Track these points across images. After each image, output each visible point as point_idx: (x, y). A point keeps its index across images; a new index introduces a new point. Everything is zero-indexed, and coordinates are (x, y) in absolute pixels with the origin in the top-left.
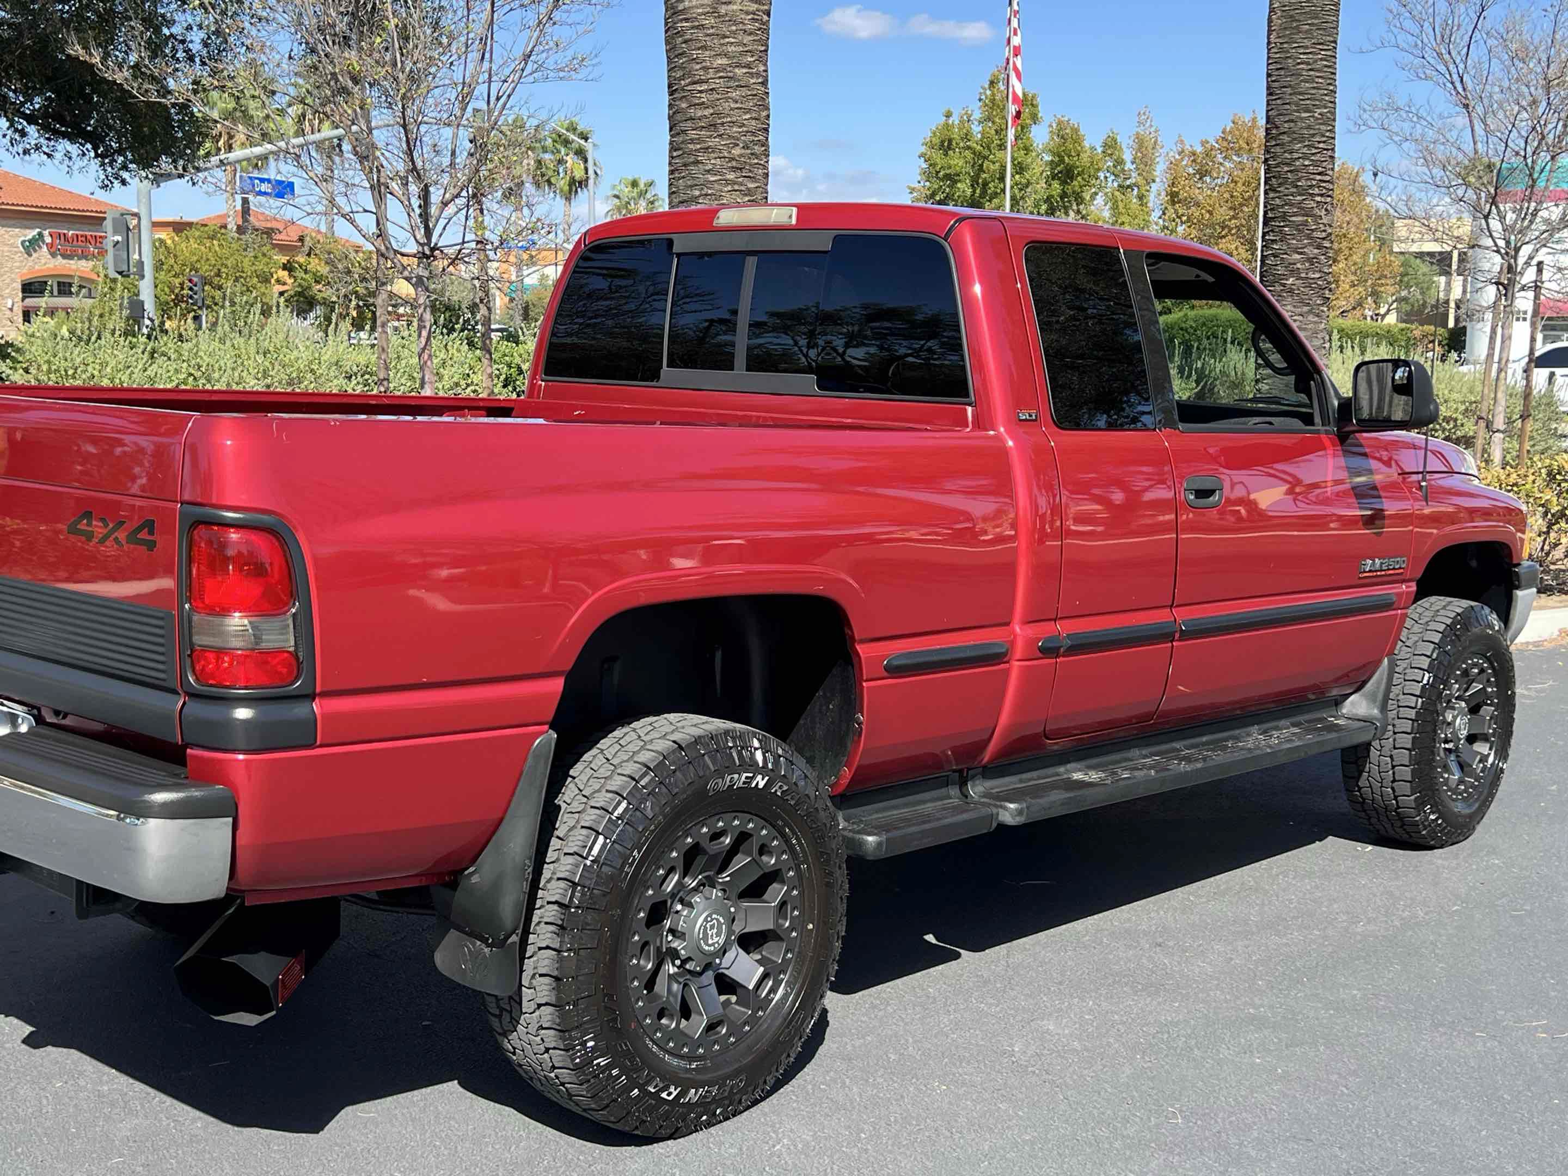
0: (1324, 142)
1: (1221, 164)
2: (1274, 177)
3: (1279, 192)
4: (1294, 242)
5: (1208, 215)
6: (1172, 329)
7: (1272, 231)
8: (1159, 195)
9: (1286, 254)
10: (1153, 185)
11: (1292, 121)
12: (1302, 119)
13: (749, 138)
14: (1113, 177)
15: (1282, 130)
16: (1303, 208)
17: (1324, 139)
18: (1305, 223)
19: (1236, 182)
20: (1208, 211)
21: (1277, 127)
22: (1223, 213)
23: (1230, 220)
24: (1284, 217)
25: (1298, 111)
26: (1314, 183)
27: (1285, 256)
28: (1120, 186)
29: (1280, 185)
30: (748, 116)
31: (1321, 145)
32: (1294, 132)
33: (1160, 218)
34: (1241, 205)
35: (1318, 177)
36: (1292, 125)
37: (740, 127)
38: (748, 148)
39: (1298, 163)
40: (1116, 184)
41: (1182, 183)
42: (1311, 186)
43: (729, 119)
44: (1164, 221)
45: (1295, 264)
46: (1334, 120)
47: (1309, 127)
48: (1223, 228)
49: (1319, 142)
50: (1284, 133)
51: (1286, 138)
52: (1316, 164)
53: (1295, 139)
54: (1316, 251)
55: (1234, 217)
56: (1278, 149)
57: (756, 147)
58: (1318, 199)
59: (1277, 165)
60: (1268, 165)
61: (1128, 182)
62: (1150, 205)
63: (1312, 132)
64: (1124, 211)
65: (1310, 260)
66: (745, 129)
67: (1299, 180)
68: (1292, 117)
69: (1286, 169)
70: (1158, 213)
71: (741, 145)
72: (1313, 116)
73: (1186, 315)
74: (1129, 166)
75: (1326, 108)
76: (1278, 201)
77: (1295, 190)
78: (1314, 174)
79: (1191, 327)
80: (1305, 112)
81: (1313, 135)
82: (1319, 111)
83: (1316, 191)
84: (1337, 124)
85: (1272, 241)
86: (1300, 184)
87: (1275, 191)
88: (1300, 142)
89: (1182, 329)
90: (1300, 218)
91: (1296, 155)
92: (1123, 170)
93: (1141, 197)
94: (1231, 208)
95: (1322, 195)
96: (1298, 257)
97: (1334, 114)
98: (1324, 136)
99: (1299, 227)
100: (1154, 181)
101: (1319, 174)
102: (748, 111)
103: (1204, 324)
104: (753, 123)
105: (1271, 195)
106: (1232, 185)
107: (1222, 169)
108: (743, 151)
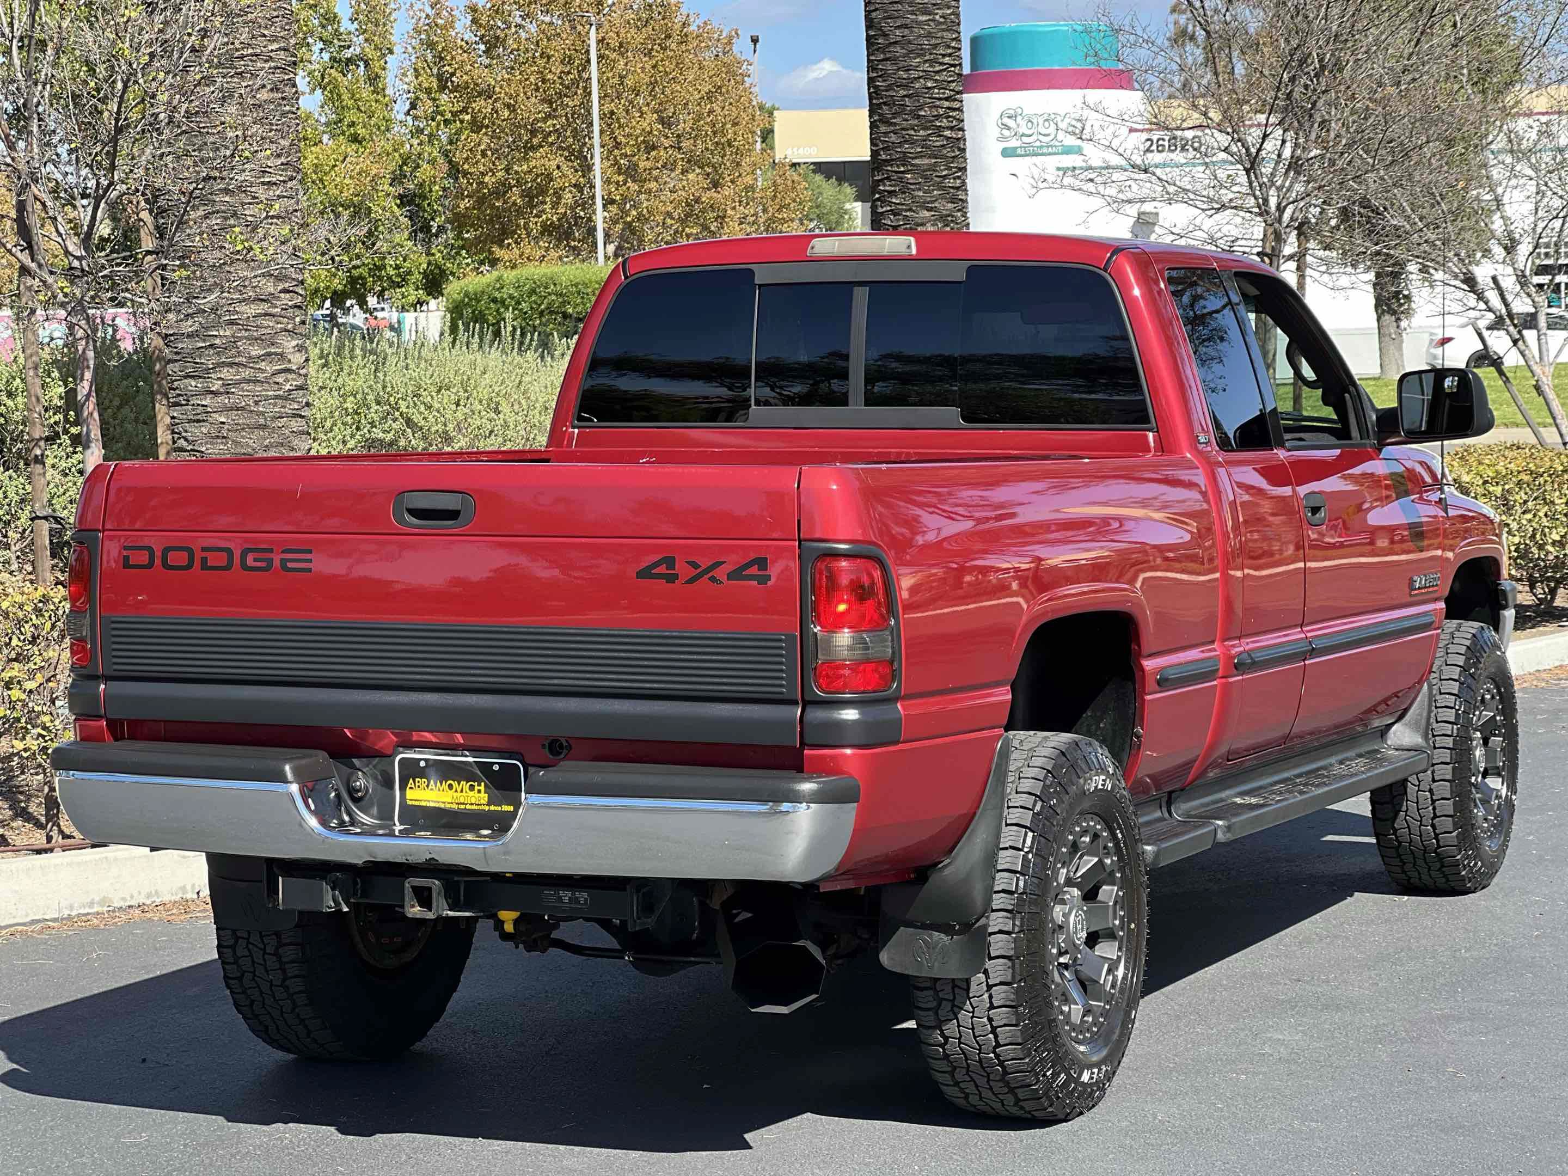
0: (950, 55)
1: (519, 26)
2: (885, 103)
3: (895, 124)
4: (921, 194)
5: (506, 113)
6: (478, 301)
7: (888, 178)
8: (404, 75)
9: (910, 210)
10: (389, 58)
11: (905, 26)
12: (920, 23)
13: (279, 76)
14: (321, 45)
15: (892, 39)
16: (928, 147)
17: (949, 51)
18: (933, 168)
19: (549, 58)
20: (508, 106)
21: (885, 35)
22: (532, 108)
23: (545, 120)
24: (904, 159)
25: (913, 13)
26: (941, 111)
27: (908, 214)
28: (333, 59)
29: (895, 115)
30: (275, 46)
31: (947, 60)
32: (910, 42)
33: (408, 113)
34: (560, 95)
35: (946, 104)
36: (906, 32)
37: (266, 61)
38: (278, 90)
39: (917, 85)
40: (326, 56)
41: (458, 58)
42: (938, 117)
43: (250, 51)
44: (416, 118)
45: (922, 224)
46: (959, 24)
47: (929, 35)
48: (533, 133)
49: (944, 56)
50: (895, 43)
51: (898, 50)
52: (942, 85)
53: (911, 52)
54: (950, 206)
55: (548, 116)
56: (889, 66)
57: (287, 89)
58: (947, 133)
59: (889, 88)
60: (876, 87)
61: (348, 54)
62: (389, 91)
63: (933, 41)
64: (350, 103)
65: (943, 218)
66: (273, 64)
67: (921, 108)
68: (904, 21)
69: (902, 92)
70: (402, 106)
71: (269, 87)
72: (933, 20)
73: (499, 279)
74: (346, 25)
75: (949, 8)
76: (893, 138)
77: (916, 122)
78: (940, 99)
79: (511, 297)
80: (923, 14)
81: (935, 46)
82: (940, 12)
83: (944, 123)
84: (962, 28)
85: (890, 192)
86: (923, 113)
87: (887, 123)
88: (919, 55)
89: (494, 300)
90: (926, 161)
91: (914, 74)
92: (337, 34)
93: (373, 79)
94: (543, 101)
95: (951, 128)
96: (927, 214)
97: (957, 15)
98: (949, 47)
99: (923, 173)
100: (391, 52)
101: (947, 99)
102: (275, 39)
103: (533, 292)
104: (282, 54)
105: (883, 129)
106: (541, 62)
107: (523, 35)
108: (271, 95)
